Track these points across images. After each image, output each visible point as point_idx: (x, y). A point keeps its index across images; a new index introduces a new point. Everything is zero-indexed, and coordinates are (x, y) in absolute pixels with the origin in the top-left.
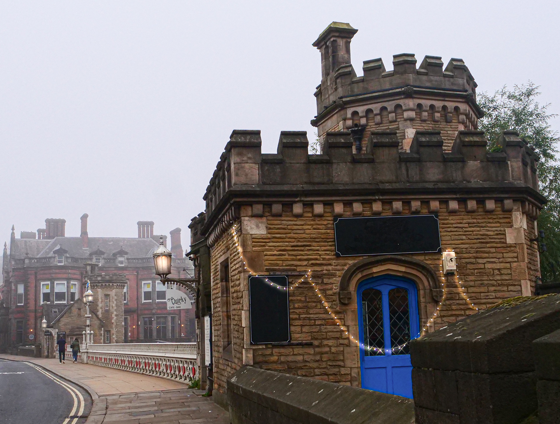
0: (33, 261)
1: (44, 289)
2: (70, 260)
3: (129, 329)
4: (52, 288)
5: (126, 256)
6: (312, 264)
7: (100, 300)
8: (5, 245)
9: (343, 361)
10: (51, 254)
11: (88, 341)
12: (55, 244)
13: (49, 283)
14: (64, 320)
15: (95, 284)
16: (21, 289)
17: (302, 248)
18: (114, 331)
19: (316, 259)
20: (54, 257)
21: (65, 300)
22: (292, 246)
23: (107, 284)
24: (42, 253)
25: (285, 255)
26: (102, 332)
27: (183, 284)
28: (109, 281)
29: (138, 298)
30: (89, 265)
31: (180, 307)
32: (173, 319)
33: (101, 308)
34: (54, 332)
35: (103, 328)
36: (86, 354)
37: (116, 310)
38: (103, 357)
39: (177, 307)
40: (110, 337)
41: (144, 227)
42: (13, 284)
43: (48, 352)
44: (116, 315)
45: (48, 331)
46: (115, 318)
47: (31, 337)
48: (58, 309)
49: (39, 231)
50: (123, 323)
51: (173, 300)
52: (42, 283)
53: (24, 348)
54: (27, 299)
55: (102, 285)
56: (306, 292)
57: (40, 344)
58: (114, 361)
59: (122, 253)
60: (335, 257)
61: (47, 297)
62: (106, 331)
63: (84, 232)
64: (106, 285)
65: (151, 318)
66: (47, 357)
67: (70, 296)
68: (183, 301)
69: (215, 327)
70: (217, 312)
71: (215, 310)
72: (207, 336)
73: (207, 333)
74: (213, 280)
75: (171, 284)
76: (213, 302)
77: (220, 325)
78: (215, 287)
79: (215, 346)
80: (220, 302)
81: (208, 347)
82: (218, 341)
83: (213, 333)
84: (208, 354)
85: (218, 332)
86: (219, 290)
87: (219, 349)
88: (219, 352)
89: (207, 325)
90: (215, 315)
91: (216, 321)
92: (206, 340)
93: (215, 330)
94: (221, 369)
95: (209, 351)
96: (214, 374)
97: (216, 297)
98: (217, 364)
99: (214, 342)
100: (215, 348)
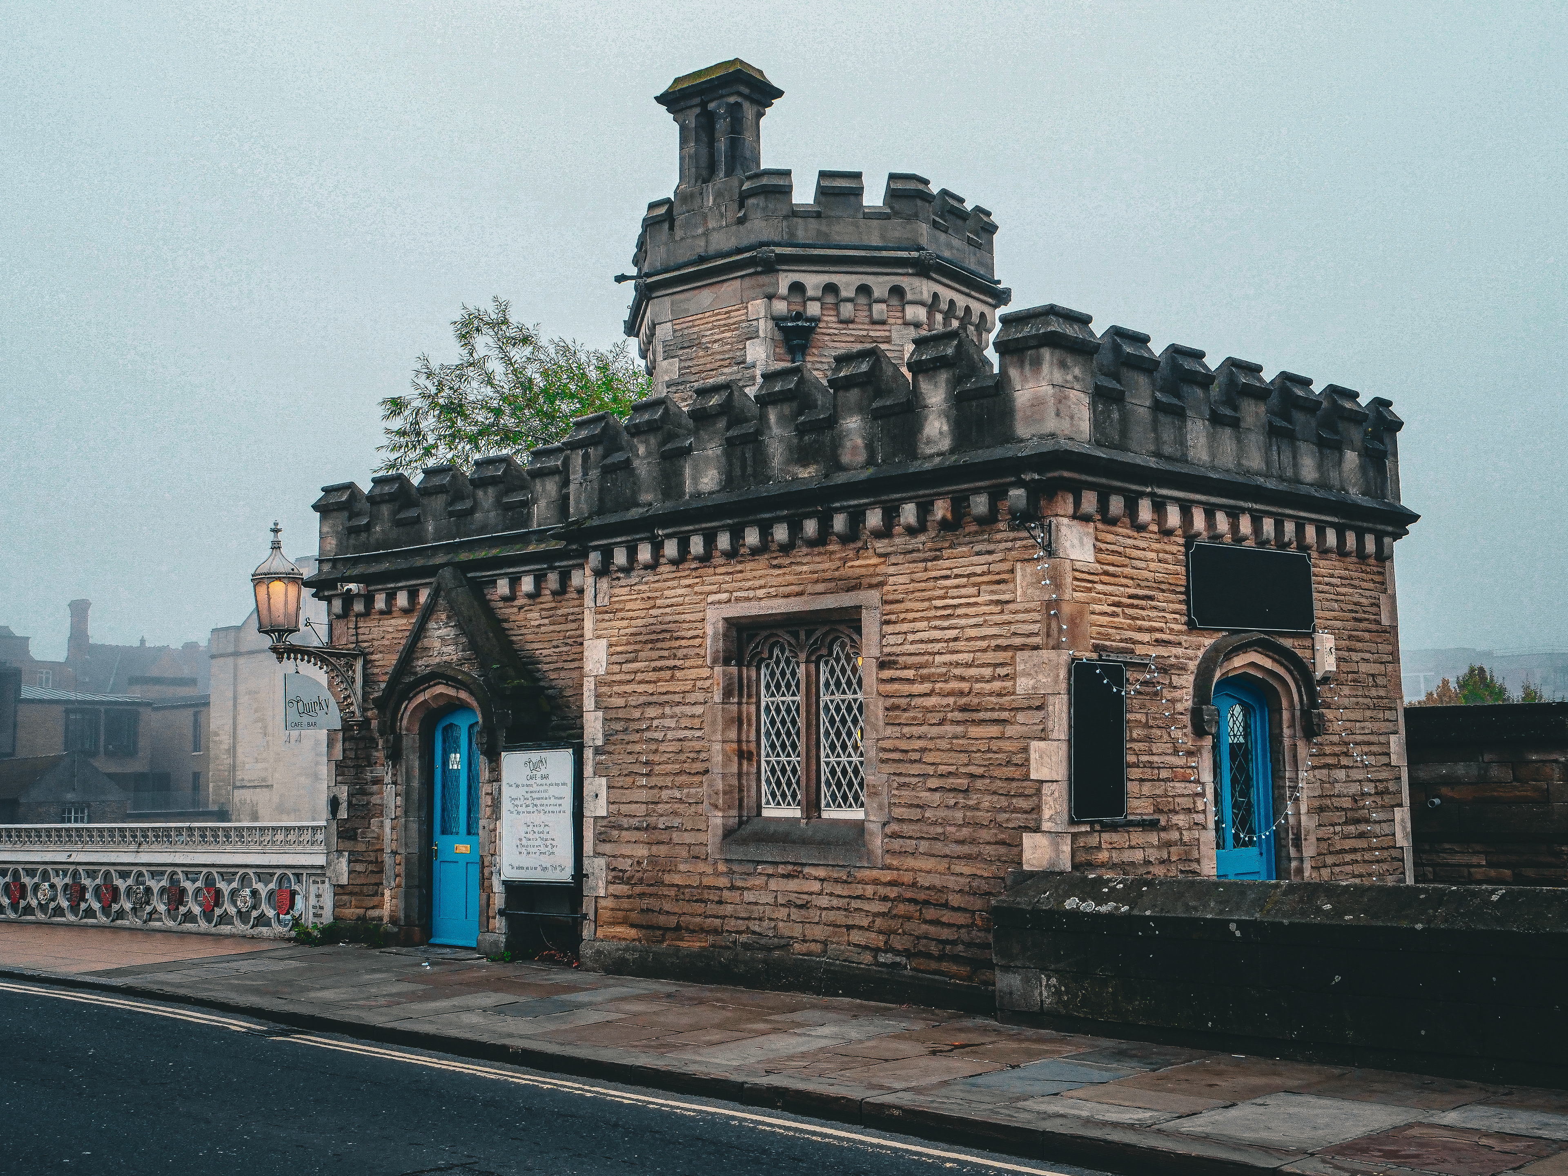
6: (1157, 640)
9: (1198, 861)
17: (1143, 603)
19: (1161, 630)
22: (1130, 597)
25: (1118, 615)
51: (300, 704)
56: (1147, 703)
60: (1185, 627)
68: (321, 708)
69: (622, 778)
70: (663, 741)
71: (636, 737)
72: (528, 802)
73: (535, 795)
74: (615, 658)
75: (296, 659)
76: (612, 714)
77: (690, 773)
78: (640, 677)
79: (620, 828)
80: (699, 716)
81: (542, 832)
82: (662, 815)
83: (597, 796)
84: (543, 849)
85: (669, 792)
86: (694, 686)
87: (674, 835)
88: (663, 843)
89: (539, 774)
90: (637, 748)
91: (647, 763)
92: (518, 813)
93: (622, 787)
94: (690, 886)
95: (548, 843)
96: (596, 902)
97: (650, 704)
98: (640, 875)
99: (603, 817)
100: (615, 833)
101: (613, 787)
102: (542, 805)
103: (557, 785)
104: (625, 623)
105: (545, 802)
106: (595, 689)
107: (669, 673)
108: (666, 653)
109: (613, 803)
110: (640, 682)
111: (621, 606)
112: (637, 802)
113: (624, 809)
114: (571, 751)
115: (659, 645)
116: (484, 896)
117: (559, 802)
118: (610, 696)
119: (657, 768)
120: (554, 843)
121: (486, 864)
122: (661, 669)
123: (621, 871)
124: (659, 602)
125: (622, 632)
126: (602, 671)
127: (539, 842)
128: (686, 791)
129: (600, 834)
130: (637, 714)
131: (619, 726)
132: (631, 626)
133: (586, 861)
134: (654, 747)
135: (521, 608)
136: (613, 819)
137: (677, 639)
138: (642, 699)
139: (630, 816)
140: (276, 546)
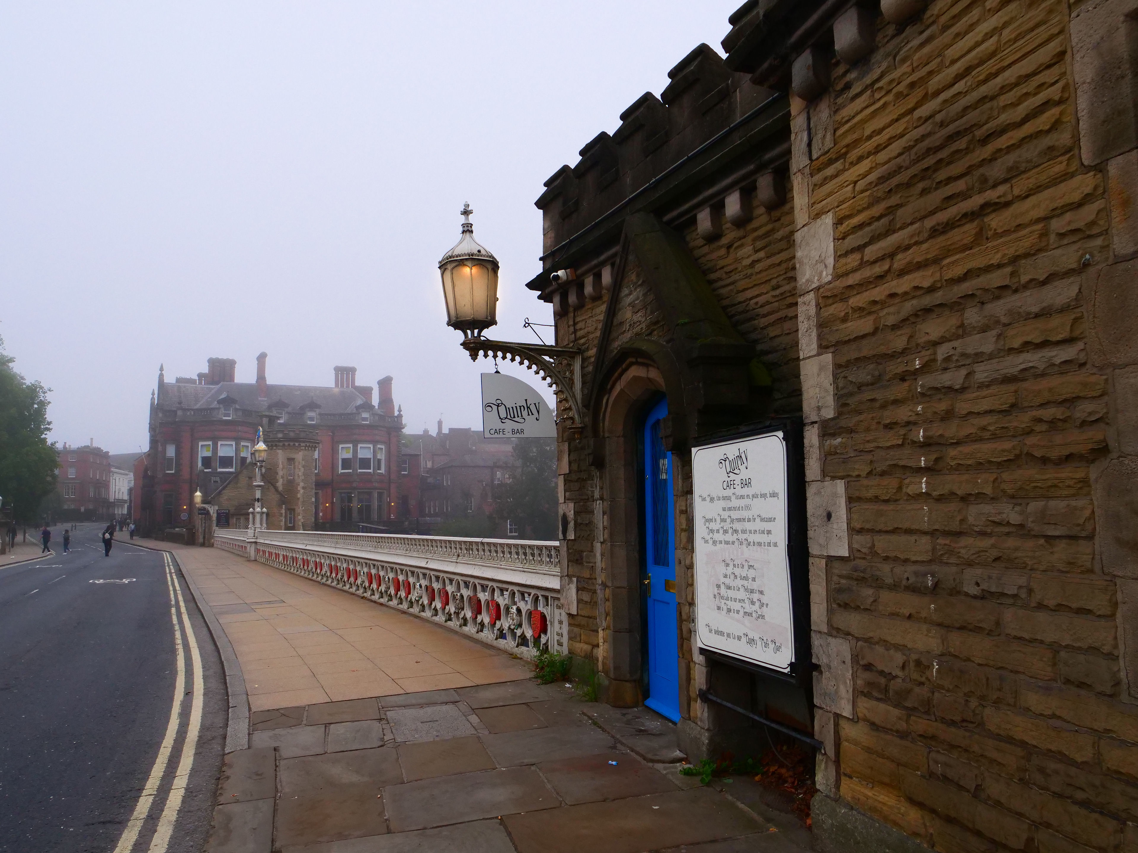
0: (188, 414)
1: (204, 450)
2: (240, 413)
3: (321, 507)
4: (215, 450)
5: (318, 411)
7: (281, 466)
8: (153, 394)
10: (215, 404)
11: (258, 525)
12: (220, 392)
13: (210, 443)
14: (228, 493)
15: (274, 444)
16: (171, 451)
18: (300, 509)
20: (219, 409)
21: (232, 467)
23: (292, 444)
24: (201, 403)
26: (283, 511)
27: (533, 361)
28: (294, 440)
29: (334, 467)
30: (266, 416)
31: (522, 431)
32: (380, 495)
33: (282, 477)
34: (213, 510)
35: (284, 506)
36: (253, 545)
37: (303, 481)
38: (281, 553)
39: (513, 431)
40: (294, 519)
41: (342, 374)
42: (160, 444)
43: (204, 538)
44: (303, 488)
45: (204, 509)
46: (302, 491)
47: (184, 516)
48: (221, 478)
49: (200, 376)
50: (313, 499)
51: (502, 409)
52: (200, 443)
53: (172, 531)
54: (178, 465)
55: (284, 445)
57: (194, 526)
58: (300, 562)
59: (312, 406)
61: (207, 462)
62: (289, 509)
63: (261, 376)
64: (289, 445)
65: (351, 493)
66: (203, 545)
67: (239, 462)
68: (530, 413)
69: (874, 481)
70: (963, 389)
71: (899, 390)
72: (727, 526)
73: (735, 515)
74: (852, 241)
75: (495, 356)
76: (851, 353)
77: (1044, 460)
78: (901, 260)
79: (878, 583)
80: (1063, 310)
81: (746, 578)
82: (970, 564)
83: (829, 516)
84: (749, 608)
85: (987, 508)
86: (1044, 234)
87: (1008, 615)
88: (978, 630)
89: (737, 479)
90: (903, 413)
91: (927, 444)
92: (714, 543)
93: (876, 499)
94: (1061, 757)
95: (756, 596)
96: (836, 725)
97: (928, 311)
98: (923, 692)
99: (841, 559)
100: (868, 593)
101: (859, 499)
102: (744, 532)
103: (764, 496)
104: (865, 165)
105: (748, 526)
106: (818, 314)
107: (970, 228)
108: (960, 186)
109: (860, 531)
110: (902, 273)
111: (855, 136)
112: (909, 532)
113: (882, 543)
114: (780, 434)
115: (942, 175)
116: (683, 665)
117: (767, 526)
118: (844, 320)
119: (952, 452)
120: (764, 599)
121: (684, 616)
122: (949, 226)
123: (882, 673)
124: (934, 83)
125: (861, 185)
126: (827, 276)
127: (742, 594)
128: (1034, 506)
129: (840, 590)
130: (899, 342)
131: (862, 375)
132: (877, 166)
133: (816, 641)
134: (942, 406)
135: (729, 247)
136: (861, 563)
137: (985, 141)
138: (909, 306)
139: (896, 559)
140: (467, 229)
